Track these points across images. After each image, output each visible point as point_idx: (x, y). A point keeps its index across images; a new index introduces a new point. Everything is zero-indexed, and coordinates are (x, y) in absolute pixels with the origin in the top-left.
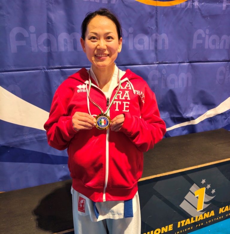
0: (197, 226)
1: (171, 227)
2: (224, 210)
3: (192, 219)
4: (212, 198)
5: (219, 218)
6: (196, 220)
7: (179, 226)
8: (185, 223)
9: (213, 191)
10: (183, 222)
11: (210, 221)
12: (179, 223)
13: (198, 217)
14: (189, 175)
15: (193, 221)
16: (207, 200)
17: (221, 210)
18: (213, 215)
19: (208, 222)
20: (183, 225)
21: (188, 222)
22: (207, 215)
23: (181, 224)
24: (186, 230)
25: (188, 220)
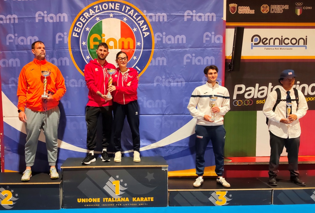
0: (117, 205)
1: (98, 200)
2: (136, 199)
3: (113, 199)
4: (126, 189)
5: (133, 204)
6: (116, 201)
7: (104, 201)
8: (108, 200)
9: (126, 185)
10: (107, 199)
11: (126, 205)
12: (104, 199)
13: (117, 199)
14: (107, 171)
15: (113, 201)
16: (122, 190)
17: (134, 199)
18: (128, 201)
19: (125, 204)
20: (107, 201)
21: (110, 200)
22: (123, 200)
23: (105, 200)
24: (109, 205)
25: (110, 199)
